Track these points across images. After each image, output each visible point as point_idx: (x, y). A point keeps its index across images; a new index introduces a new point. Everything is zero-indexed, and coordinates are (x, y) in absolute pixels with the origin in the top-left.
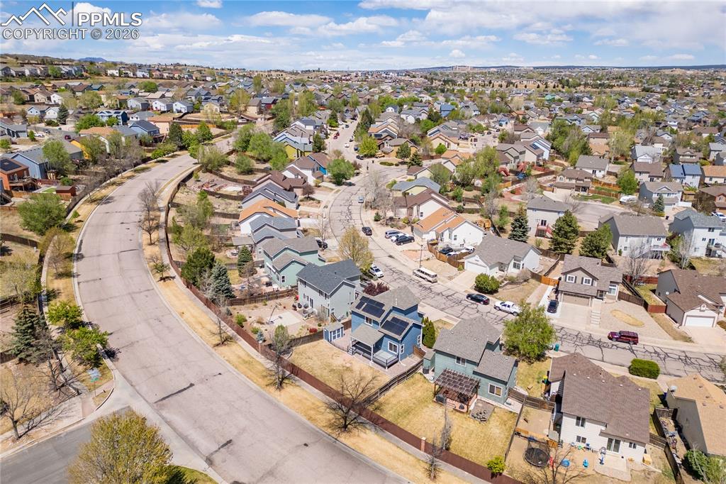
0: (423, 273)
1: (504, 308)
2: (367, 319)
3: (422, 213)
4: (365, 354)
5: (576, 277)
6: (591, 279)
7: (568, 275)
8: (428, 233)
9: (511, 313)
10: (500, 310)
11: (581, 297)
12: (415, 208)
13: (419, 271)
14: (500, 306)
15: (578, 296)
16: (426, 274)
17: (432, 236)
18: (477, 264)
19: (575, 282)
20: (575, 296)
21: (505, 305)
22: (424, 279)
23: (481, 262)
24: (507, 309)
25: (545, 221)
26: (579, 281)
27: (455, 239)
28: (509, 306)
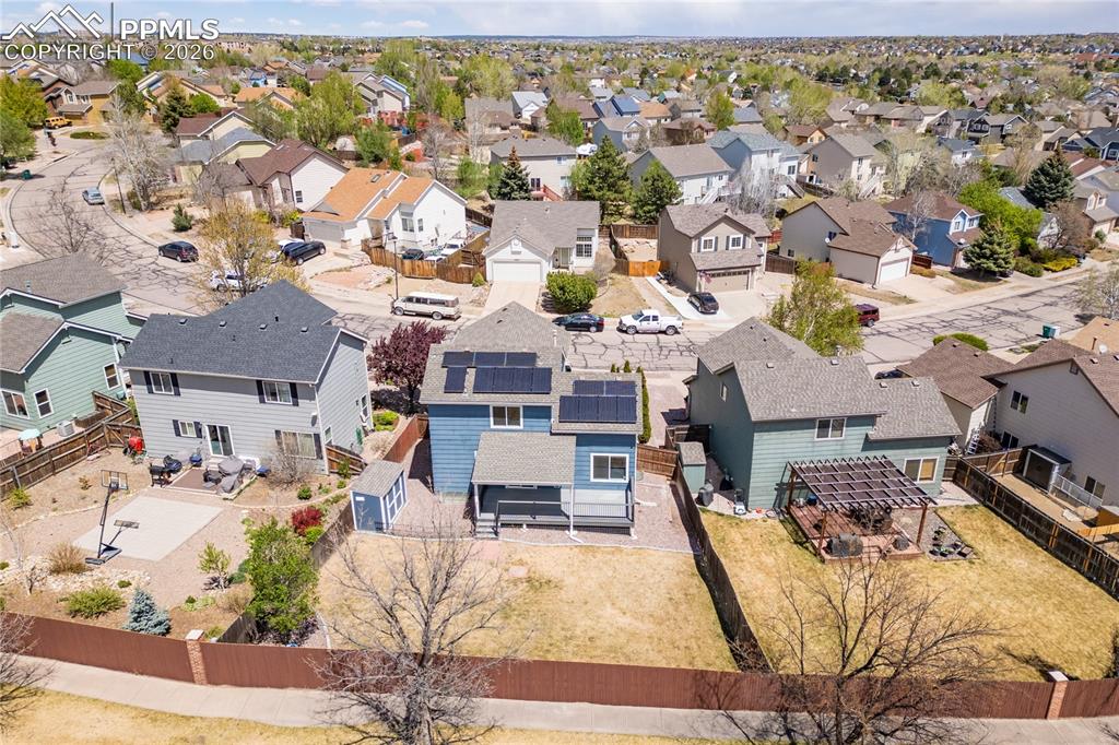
0: (424, 301)
1: (645, 325)
2: (499, 413)
3: (299, 193)
4: (541, 519)
5: (717, 238)
6: (741, 236)
7: (703, 239)
8: (353, 225)
9: (661, 332)
10: (637, 332)
11: (734, 274)
12: (276, 184)
13: (410, 300)
14: (636, 323)
15: (729, 274)
16: (434, 302)
17: (363, 231)
18: (517, 261)
19: (716, 250)
20: (724, 275)
21: (647, 319)
22: (430, 316)
23: (527, 255)
24: (653, 325)
25: (538, 180)
26: (722, 246)
27: (421, 229)
28: (655, 318)
